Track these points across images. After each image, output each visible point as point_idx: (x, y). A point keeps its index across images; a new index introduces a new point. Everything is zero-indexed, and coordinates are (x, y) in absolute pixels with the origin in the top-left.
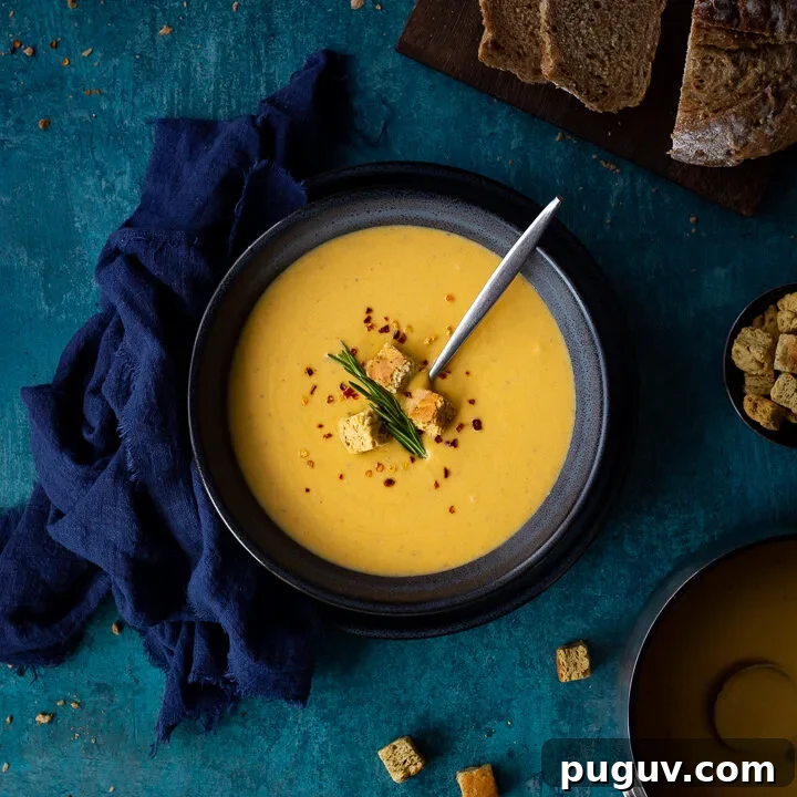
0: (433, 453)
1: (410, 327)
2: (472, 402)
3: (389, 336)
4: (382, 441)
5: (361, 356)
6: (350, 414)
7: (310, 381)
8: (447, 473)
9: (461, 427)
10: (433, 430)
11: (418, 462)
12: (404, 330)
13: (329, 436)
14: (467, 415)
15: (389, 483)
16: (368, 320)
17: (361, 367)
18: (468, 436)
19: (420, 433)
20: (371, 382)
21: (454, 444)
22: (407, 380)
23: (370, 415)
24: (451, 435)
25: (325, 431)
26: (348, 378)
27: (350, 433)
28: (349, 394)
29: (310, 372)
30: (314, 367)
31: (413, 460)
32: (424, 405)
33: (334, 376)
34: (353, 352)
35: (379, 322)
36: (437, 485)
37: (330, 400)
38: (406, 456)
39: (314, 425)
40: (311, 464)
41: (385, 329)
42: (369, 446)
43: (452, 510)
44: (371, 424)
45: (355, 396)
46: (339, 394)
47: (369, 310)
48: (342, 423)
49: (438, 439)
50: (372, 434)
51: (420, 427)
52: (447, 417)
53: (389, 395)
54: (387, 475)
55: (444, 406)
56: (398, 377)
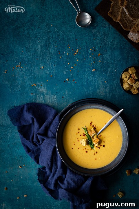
0: (95, 149)
1: (97, 127)
2: (104, 142)
3: (93, 127)
4: (87, 145)
5: (88, 129)
6: (83, 139)
7: (78, 131)
8: (97, 153)
9: (101, 146)
10: (96, 145)
11: (92, 150)
12: (96, 127)
13: (79, 141)
14: (103, 144)
15: (87, 152)
16: (91, 124)
17: (87, 131)
18: (102, 147)
19: (94, 145)
20: (88, 134)
21: (99, 148)
22: (94, 135)
23: (87, 140)
24: (99, 146)
25: (78, 140)
26: (85, 133)
27: (82, 142)
28: (84, 135)
29: (79, 129)
30: (80, 129)
31: (91, 149)
32: (96, 140)
33: (82, 131)
34: (87, 128)
35: (93, 124)
36: (94, 154)
37: (81, 135)
38: (90, 148)
39: (77, 138)
40: (74, 144)
41: (93, 126)
42: (85, 145)
43: (96, 159)
44: (86, 142)
45: (85, 136)
46: (82, 135)
47: (92, 122)
48: (81, 140)
49: (97, 147)
50: (86, 143)
51: (94, 144)
52: (99, 143)
53: (90, 137)
54: (87, 150)
55: (99, 141)
56: (93, 135)
